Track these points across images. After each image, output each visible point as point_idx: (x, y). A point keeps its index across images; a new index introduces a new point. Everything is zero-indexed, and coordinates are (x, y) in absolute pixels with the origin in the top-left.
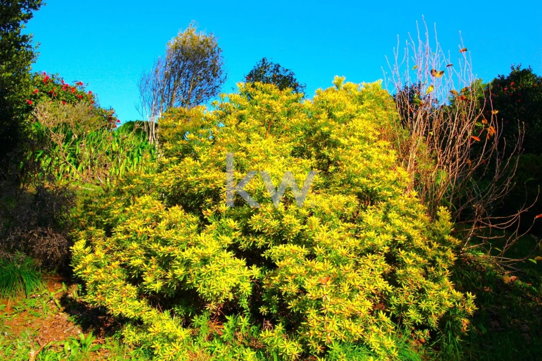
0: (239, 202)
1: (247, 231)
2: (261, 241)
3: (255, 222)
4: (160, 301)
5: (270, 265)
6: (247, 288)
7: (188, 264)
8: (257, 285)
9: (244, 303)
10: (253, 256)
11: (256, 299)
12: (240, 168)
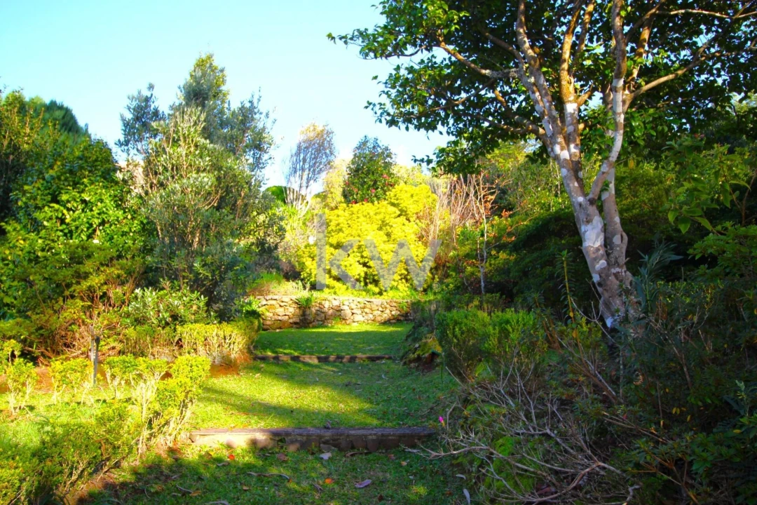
0: (360, 247)
1: (362, 257)
2: (366, 260)
3: (365, 254)
4: (338, 279)
5: (369, 267)
6: (363, 275)
7: (346, 266)
8: (366, 273)
9: (362, 279)
10: (365, 265)
11: (365, 278)
12: (359, 236)
